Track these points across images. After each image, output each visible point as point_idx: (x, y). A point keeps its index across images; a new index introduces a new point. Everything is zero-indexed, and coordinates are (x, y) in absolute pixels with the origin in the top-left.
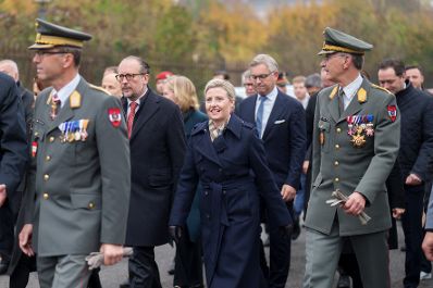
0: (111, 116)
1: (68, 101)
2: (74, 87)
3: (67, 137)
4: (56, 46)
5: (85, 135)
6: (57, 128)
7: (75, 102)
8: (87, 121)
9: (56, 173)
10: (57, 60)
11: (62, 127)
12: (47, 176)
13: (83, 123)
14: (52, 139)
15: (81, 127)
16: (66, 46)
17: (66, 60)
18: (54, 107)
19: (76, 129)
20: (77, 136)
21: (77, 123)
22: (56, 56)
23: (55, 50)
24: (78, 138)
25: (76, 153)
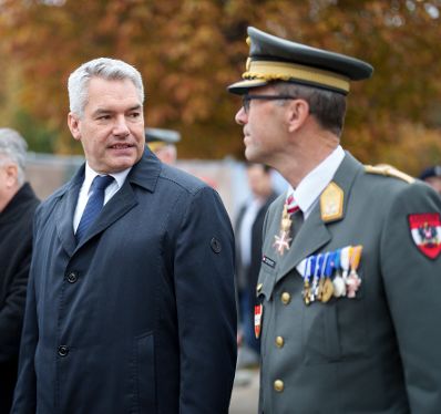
0: (415, 233)
1: (317, 207)
2: (331, 177)
3: (315, 290)
4: (273, 82)
5: (354, 281)
6: (294, 272)
7: (332, 207)
8: (359, 248)
9: (297, 375)
10: (272, 113)
11: (304, 268)
12: (279, 383)
13: (348, 255)
14: (286, 296)
15: (345, 264)
16: (291, 81)
17: (295, 113)
18: (286, 223)
19: (335, 271)
20: (340, 285)
21: (336, 257)
22: (271, 105)
23: (271, 92)
24: (341, 290)
25: (339, 327)
